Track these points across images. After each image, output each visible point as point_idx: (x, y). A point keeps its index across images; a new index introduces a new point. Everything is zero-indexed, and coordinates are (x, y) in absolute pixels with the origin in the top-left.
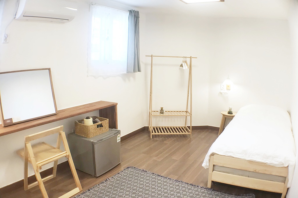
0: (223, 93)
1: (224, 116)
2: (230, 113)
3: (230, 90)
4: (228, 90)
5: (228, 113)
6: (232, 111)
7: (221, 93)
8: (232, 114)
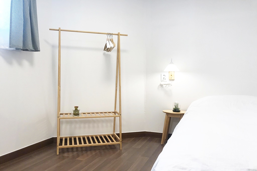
0: (164, 86)
1: (168, 115)
2: (176, 110)
3: (173, 80)
4: (171, 80)
5: (174, 112)
6: (179, 107)
7: (161, 85)
8: (179, 111)
